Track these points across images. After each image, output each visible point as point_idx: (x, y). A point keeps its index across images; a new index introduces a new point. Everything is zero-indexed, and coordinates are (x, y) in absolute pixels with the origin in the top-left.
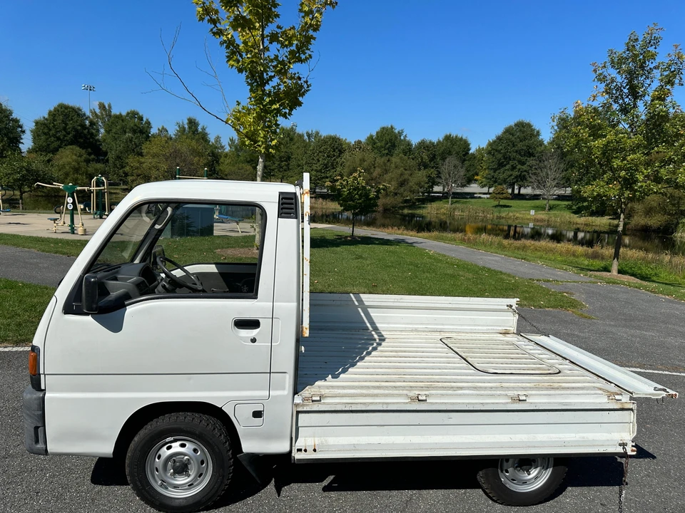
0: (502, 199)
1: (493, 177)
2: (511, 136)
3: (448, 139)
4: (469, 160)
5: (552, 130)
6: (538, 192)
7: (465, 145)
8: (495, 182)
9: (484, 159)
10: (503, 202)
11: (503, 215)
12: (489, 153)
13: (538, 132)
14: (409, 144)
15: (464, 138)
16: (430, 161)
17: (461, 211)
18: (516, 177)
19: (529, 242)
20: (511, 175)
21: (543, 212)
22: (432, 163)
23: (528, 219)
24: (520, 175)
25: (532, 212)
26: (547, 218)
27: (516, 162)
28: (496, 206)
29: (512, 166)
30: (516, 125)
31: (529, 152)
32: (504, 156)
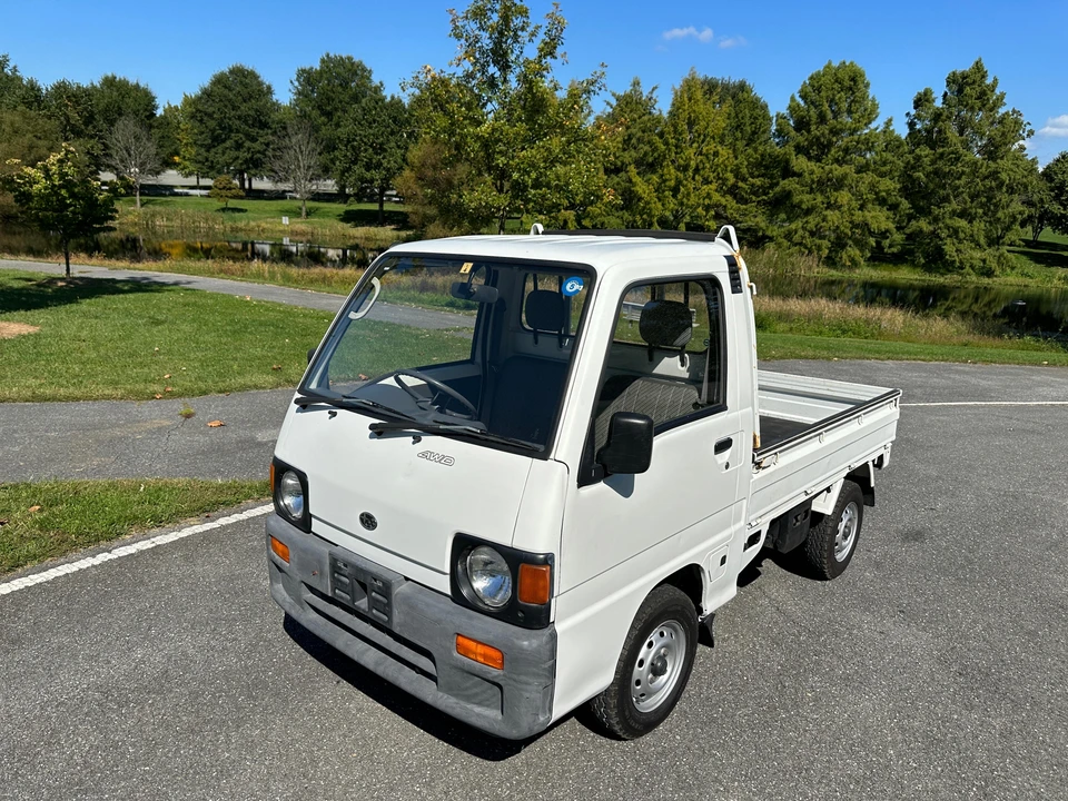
0: (231, 198)
1: (207, 160)
2: (226, 92)
3: (112, 85)
4: (157, 127)
5: (291, 87)
6: (282, 186)
7: (145, 100)
8: (212, 168)
9: (181, 125)
10: (233, 203)
11: (241, 224)
12: (193, 116)
13: (269, 88)
14: (33, 87)
15: (142, 85)
16: (86, 124)
17: (164, 218)
18: (246, 161)
19: (329, 271)
20: (237, 158)
21: (299, 220)
22: (90, 127)
23: (281, 231)
24: (251, 158)
25: (285, 220)
26: (309, 230)
27: (241, 135)
28: (224, 210)
29: (236, 142)
30: (231, 72)
31: (260, 121)
32: (220, 125)
